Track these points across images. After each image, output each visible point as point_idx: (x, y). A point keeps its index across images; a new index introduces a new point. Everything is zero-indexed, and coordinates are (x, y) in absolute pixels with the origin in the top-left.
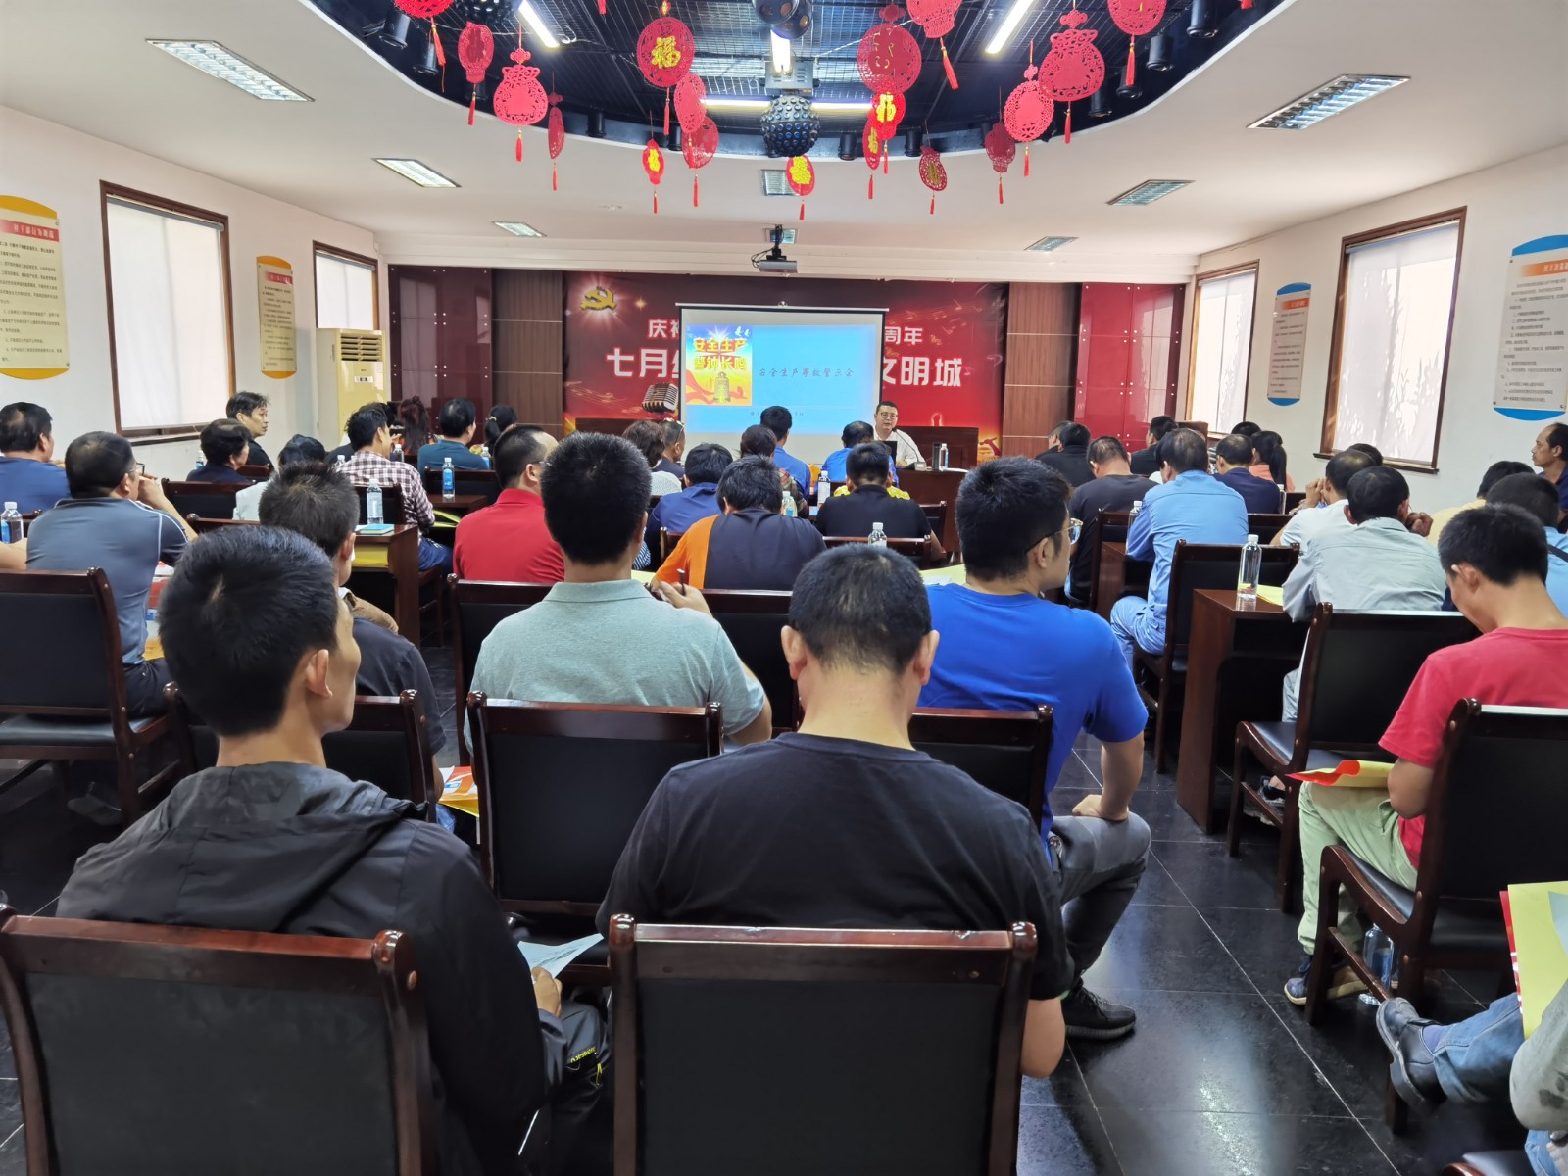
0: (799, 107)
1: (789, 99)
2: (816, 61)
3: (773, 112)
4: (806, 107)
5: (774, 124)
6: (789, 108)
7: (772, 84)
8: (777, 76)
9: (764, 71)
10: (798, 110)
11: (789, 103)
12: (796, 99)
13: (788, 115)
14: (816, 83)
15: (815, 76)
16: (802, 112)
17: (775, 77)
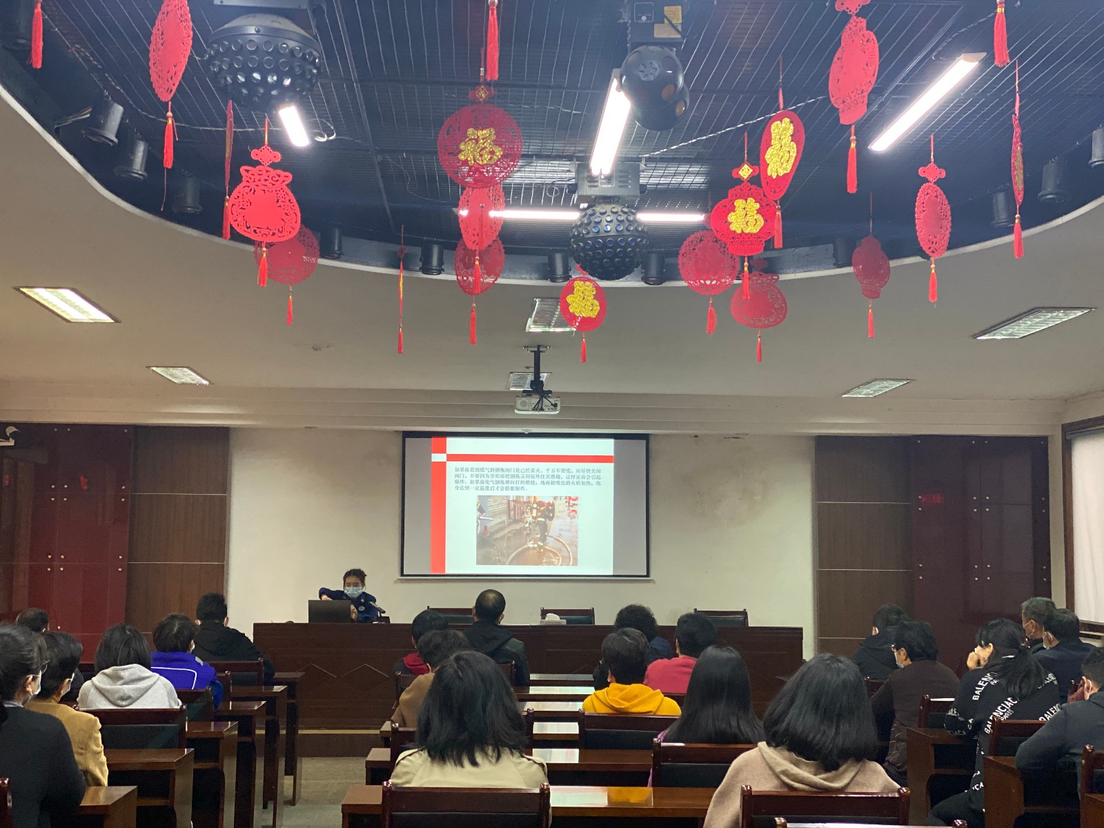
0: (623, 217)
1: (608, 208)
2: (643, 162)
3: (589, 224)
4: (631, 218)
5: (590, 239)
6: (609, 219)
7: (586, 190)
8: (592, 180)
9: (573, 175)
10: (622, 221)
11: (609, 213)
12: (618, 208)
13: (609, 228)
14: (643, 188)
15: (642, 181)
16: (627, 224)
17: (589, 182)
